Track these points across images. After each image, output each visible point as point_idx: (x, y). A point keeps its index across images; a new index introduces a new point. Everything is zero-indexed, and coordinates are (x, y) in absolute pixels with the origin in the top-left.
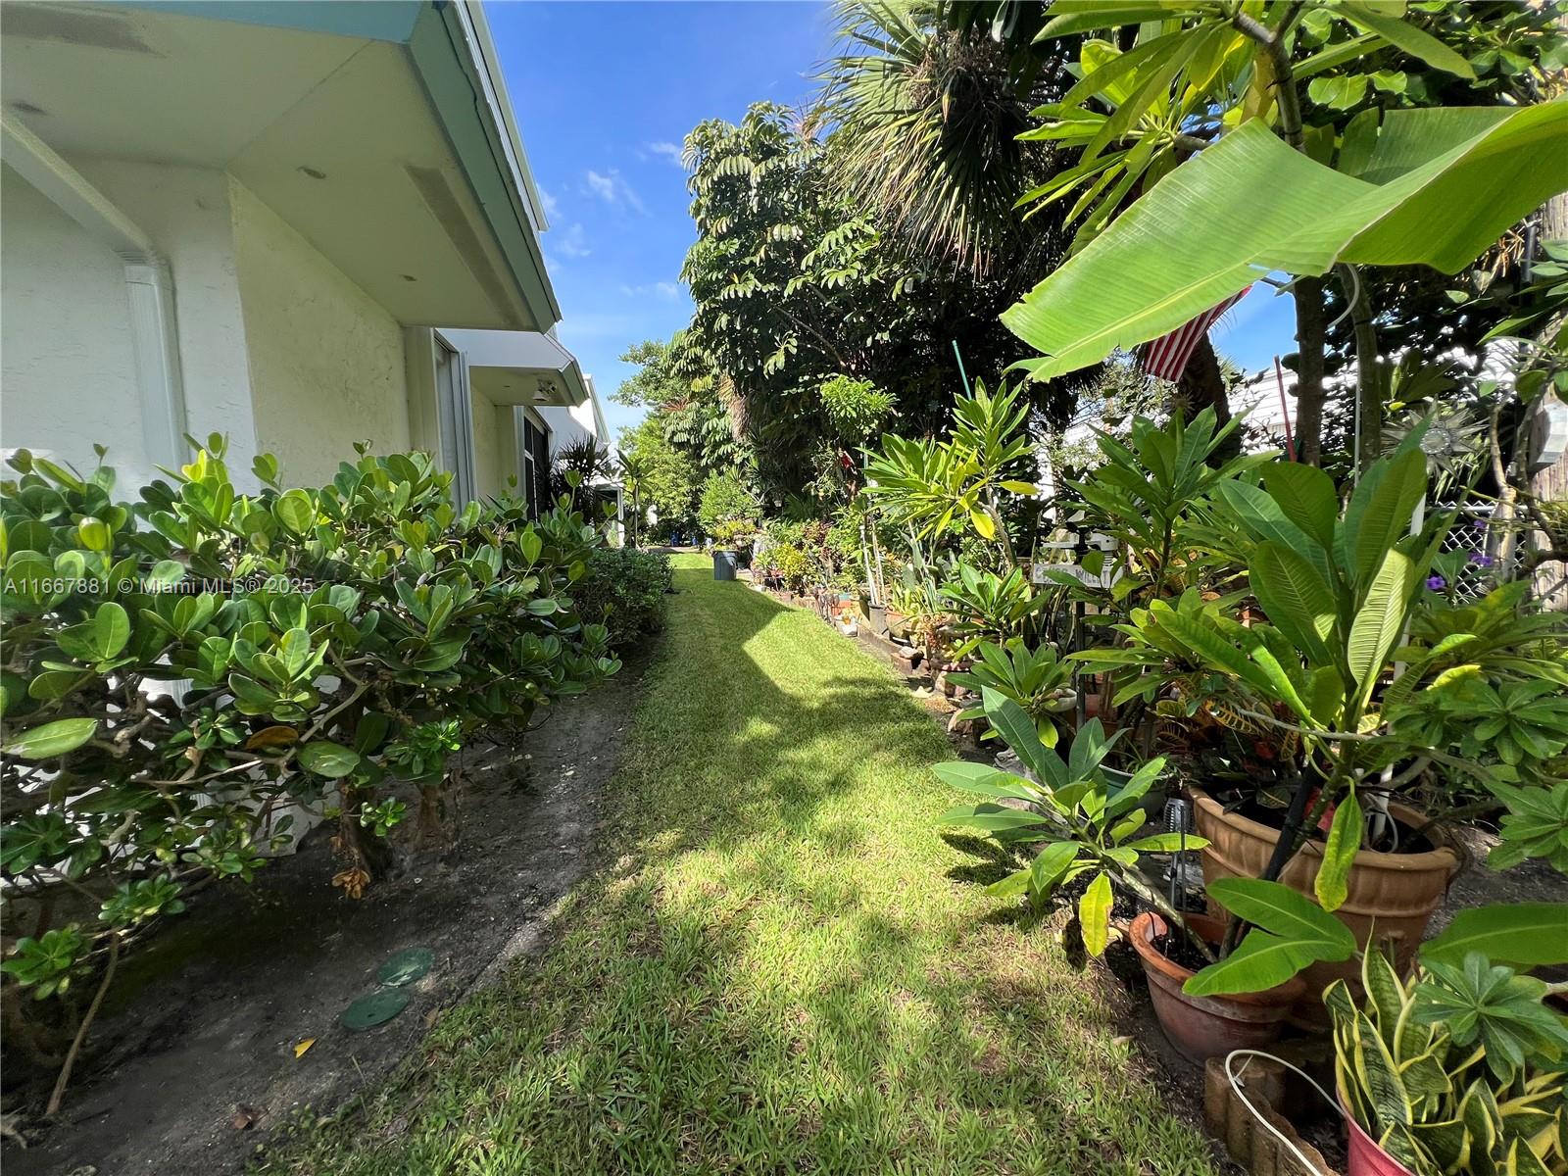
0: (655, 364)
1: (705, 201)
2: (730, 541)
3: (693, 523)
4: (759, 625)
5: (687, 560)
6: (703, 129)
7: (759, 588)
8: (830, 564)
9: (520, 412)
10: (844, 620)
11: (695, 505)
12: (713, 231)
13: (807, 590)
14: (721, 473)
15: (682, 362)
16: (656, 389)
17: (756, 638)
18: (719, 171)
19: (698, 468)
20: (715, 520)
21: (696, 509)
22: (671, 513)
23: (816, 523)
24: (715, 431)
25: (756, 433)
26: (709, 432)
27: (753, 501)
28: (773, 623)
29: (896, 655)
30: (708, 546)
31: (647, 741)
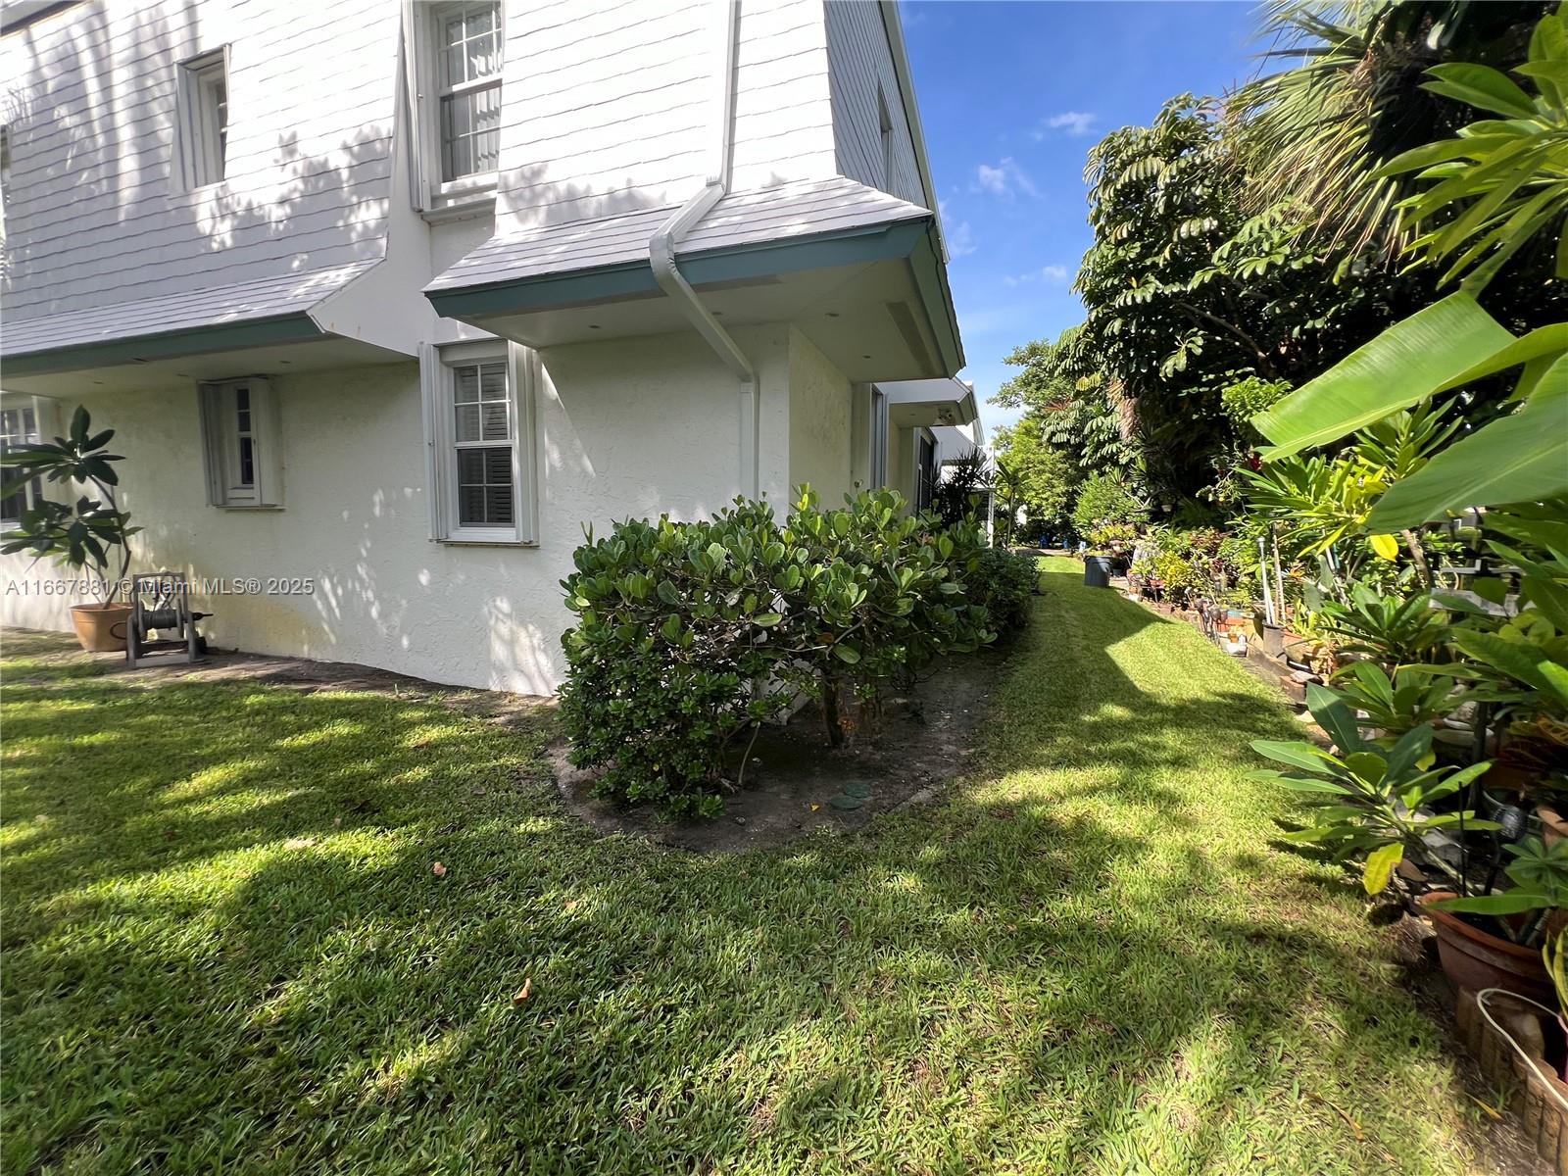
0: (1039, 364)
1: (1108, 207)
2: (1107, 546)
3: (1067, 525)
4: (1127, 632)
5: (1055, 563)
6: (1111, 140)
7: (1135, 598)
8: (1223, 577)
9: (918, 432)
10: (1229, 637)
11: (1070, 506)
12: (1112, 238)
13: (1192, 605)
14: (1102, 474)
15: (1068, 361)
16: (1038, 389)
17: (1121, 643)
18: (1125, 178)
19: (1077, 468)
20: (1090, 524)
21: (1071, 511)
22: (1042, 514)
23: (1210, 532)
24: (1099, 429)
25: (1146, 432)
26: (1092, 431)
27: (1138, 505)
28: (1143, 631)
29: (1287, 679)
30: (1081, 550)
31: (1008, 707)
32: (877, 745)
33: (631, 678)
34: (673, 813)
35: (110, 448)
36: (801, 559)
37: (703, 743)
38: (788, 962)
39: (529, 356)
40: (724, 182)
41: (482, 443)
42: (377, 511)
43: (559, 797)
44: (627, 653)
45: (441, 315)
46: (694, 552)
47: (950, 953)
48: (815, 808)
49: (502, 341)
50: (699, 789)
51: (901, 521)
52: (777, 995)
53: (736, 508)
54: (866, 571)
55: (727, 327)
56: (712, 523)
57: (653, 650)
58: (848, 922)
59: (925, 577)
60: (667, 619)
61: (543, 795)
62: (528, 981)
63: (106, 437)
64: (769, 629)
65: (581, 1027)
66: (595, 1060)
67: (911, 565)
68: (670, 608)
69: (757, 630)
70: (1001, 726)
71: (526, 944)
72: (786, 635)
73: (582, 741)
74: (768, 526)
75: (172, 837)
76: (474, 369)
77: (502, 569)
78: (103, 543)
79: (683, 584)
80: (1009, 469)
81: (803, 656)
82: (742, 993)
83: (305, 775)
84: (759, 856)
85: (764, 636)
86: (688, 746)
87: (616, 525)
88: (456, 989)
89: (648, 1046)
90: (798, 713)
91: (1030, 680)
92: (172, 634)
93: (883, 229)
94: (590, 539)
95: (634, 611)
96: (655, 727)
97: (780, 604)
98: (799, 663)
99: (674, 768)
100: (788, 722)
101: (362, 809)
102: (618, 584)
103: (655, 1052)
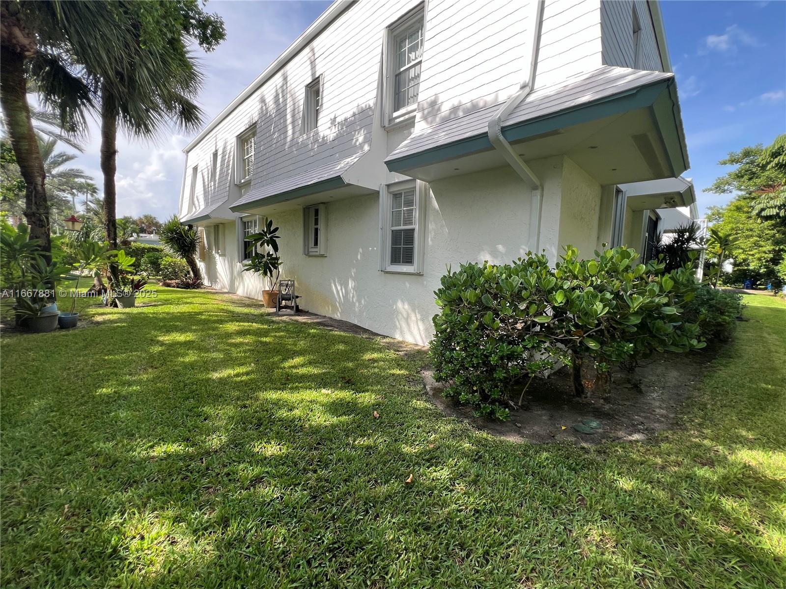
0: (752, 163)
5: (759, 300)
9: (647, 213)
16: (750, 179)
22: (748, 265)
31: (712, 392)
32: (607, 400)
33: (466, 341)
34: (482, 413)
35: (277, 234)
36: (565, 287)
37: (501, 380)
38: (545, 509)
39: (425, 186)
40: (530, 84)
41: (402, 227)
42: (359, 257)
43: (426, 393)
44: (464, 329)
45: (390, 171)
46: (502, 280)
47: (659, 539)
48: (563, 428)
49: (414, 180)
50: (497, 404)
51: (634, 267)
52: (537, 525)
53: (527, 258)
54: (609, 296)
55: (526, 162)
56: (513, 265)
57: (477, 329)
58: (584, 499)
59: (651, 302)
60: (486, 314)
61: (420, 391)
62: (411, 475)
63: (276, 229)
64: (542, 325)
65: (434, 505)
66: (441, 523)
67: (642, 294)
68: (487, 308)
69: (534, 324)
70: (705, 405)
71: (411, 458)
72: (552, 329)
73: (439, 369)
74: (546, 267)
75: (288, 380)
76: (401, 194)
77: (407, 285)
78: (272, 268)
79: (495, 297)
80: (720, 234)
81: (562, 341)
82: (517, 517)
83: (329, 364)
84: (529, 447)
85: (538, 328)
86: (492, 380)
87: (462, 266)
88: (382, 469)
89: (466, 526)
90: (555, 374)
91: (732, 377)
92: (289, 303)
93: (635, 91)
94: (449, 272)
95: (469, 308)
96: (476, 368)
97: (550, 312)
98: (559, 345)
99: (484, 391)
100: (549, 377)
101: (348, 382)
102: (462, 294)
103: (469, 530)
